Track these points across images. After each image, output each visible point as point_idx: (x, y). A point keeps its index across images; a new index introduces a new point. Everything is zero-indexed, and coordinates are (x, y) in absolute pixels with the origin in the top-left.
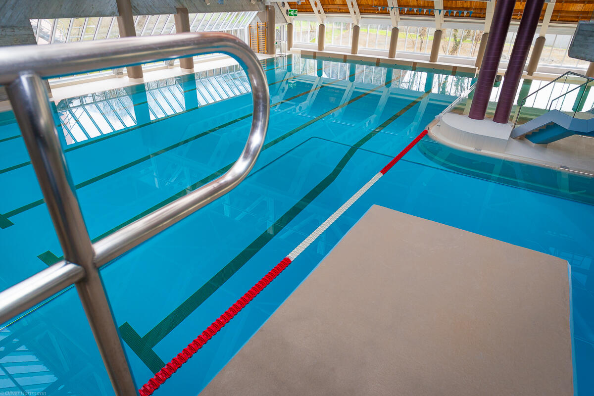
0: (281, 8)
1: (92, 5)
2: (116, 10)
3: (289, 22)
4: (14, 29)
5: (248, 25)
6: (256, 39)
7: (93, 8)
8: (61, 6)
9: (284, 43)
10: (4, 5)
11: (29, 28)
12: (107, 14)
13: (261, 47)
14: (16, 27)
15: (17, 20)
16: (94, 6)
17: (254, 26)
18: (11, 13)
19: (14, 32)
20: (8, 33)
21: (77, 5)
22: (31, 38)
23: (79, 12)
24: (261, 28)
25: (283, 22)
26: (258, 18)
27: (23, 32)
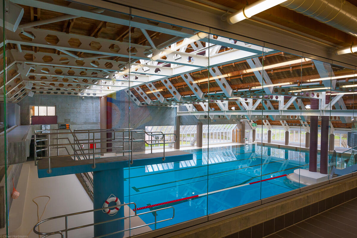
0: (249, 123)
1: (166, 122)
3: (253, 129)
5: (232, 130)
6: (236, 136)
9: (251, 138)
13: (238, 140)
17: (235, 130)
21: (161, 122)
24: (238, 131)
25: (250, 129)
26: (237, 127)
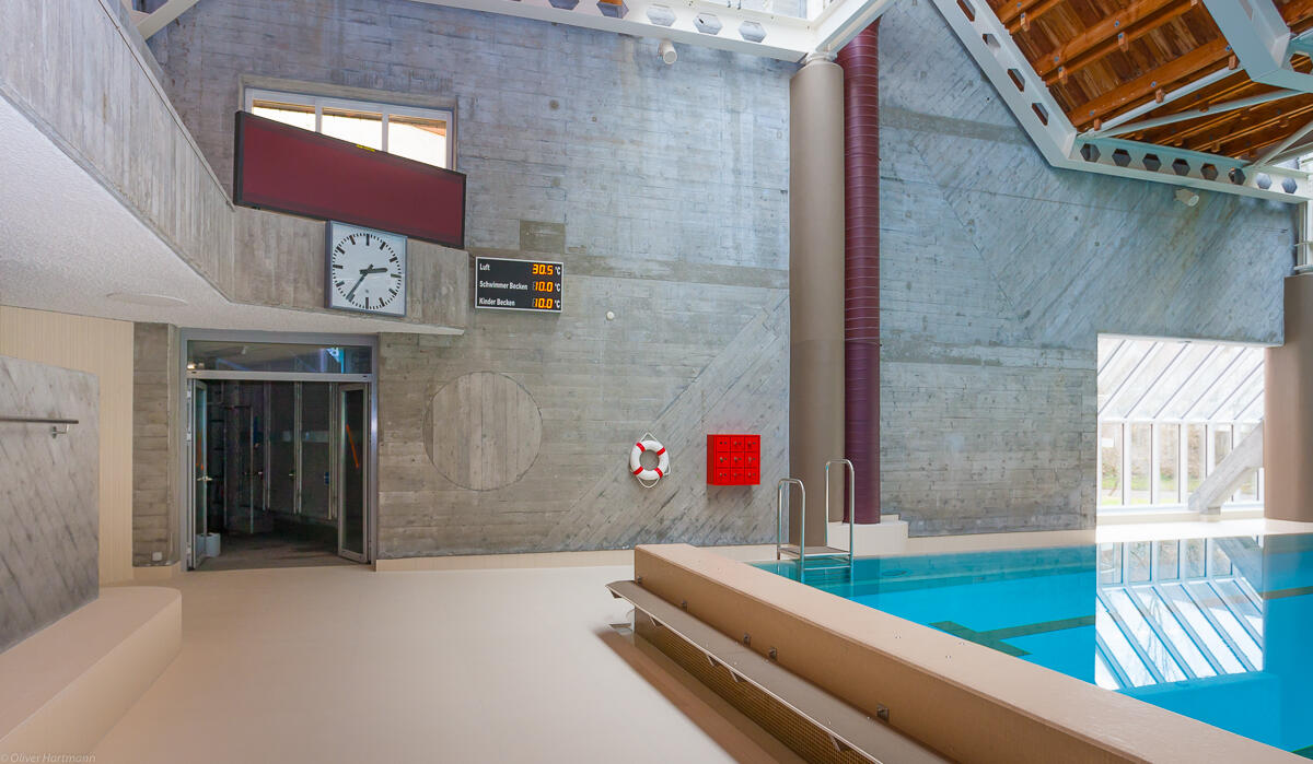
1: (1230, 311)
2: (1278, 328)
4: (1062, 354)
7: (1230, 318)
8: (1167, 307)
10: (1060, 296)
11: (1092, 354)
12: (1258, 337)
14: (1069, 349)
15: (1074, 333)
16: (1232, 315)
18: (1067, 316)
19: (1062, 359)
20: (1050, 363)
21: (1198, 307)
22: (1089, 380)
23: (1198, 326)
27: (1078, 364)
